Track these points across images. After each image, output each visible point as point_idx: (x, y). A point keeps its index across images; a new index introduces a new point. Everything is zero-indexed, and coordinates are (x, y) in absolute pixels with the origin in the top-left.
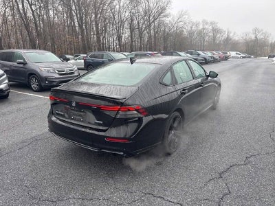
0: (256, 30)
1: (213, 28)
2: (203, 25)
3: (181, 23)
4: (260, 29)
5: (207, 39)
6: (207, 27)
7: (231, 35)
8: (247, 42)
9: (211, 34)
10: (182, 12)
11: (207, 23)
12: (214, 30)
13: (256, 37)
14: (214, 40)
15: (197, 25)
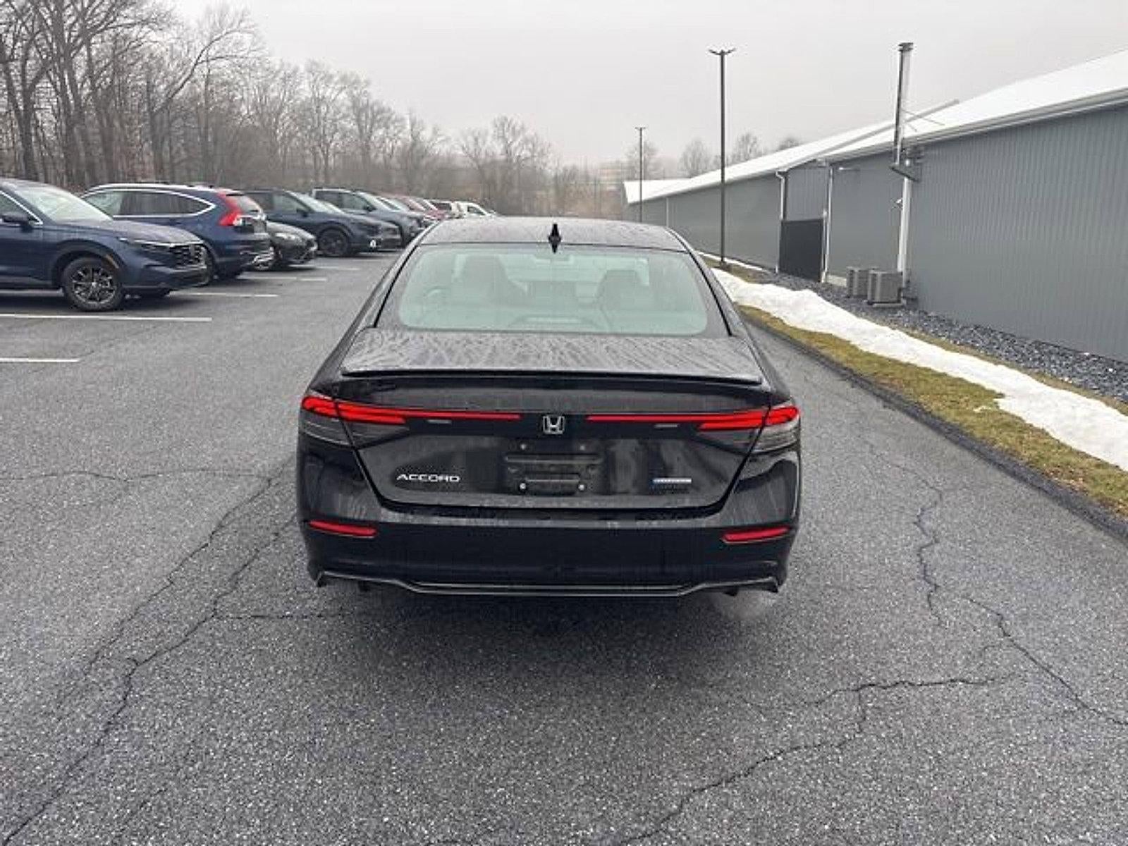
0: (504, 127)
1: (355, 101)
2: (314, 85)
3: (223, 63)
4: (518, 122)
5: (336, 142)
6: (329, 93)
7: (426, 135)
8: (481, 169)
9: (350, 125)
10: (223, 14)
11: (328, 78)
12: (359, 109)
13: (507, 151)
14: (366, 150)
15: (288, 78)
